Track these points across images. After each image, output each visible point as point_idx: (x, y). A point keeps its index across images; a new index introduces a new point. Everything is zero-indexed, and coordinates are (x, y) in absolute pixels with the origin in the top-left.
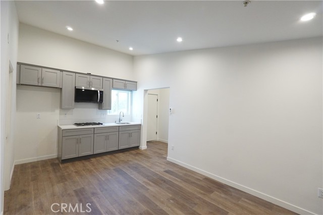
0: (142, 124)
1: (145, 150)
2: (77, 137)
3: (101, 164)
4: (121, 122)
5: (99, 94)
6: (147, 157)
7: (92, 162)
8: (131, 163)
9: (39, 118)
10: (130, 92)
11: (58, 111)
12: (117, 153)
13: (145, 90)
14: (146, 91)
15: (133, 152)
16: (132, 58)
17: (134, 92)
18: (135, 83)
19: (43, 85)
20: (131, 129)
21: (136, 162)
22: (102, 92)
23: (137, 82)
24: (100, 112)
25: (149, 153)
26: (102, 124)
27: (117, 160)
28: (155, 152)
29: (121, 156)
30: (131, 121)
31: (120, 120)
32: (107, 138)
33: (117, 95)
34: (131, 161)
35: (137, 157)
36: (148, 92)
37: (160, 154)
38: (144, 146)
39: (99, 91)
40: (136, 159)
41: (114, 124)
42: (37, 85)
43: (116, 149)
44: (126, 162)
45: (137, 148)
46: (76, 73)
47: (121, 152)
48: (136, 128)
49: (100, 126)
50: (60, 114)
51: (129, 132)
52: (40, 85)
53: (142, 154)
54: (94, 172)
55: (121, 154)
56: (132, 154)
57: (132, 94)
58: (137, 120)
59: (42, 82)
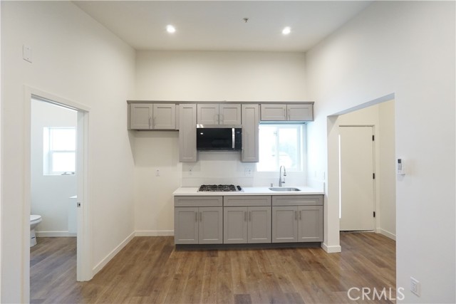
0: (327, 194)
1: (335, 256)
2: (196, 210)
3: (226, 271)
4: (284, 186)
5: (233, 135)
6: (334, 282)
7: (216, 259)
8: (283, 288)
9: (158, 175)
10: (301, 126)
11: (180, 165)
12: (269, 249)
13: (329, 117)
14: (332, 118)
15: (304, 254)
16: (302, 57)
17: (311, 125)
18: (311, 105)
19: (156, 128)
21: (298, 289)
22: (239, 131)
23: (313, 103)
24: (243, 166)
25: (341, 270)
26: (240, 189)
27: (259, 269)
29: (274, 259)
30: (307, 184)
31: (281, 183)
32: (248, 217)
33: (276, 134)
34: (286, 281)
36: (340, 121)
38: (332, 245)
39: (233, 130)
40: (301, 281)
42: (148, 128)
43: (266, 240)
44: (273, 282)
45: (317, 245)
46: (197, 103)
47: (277, 249)
48: (314, 202)
49: (237, 193)
50: (183, 170)
51: (295, 208)
52: (151, 128)
53: (323, 267)
54: (200, 290)
55: (276, 253)
57: (306, 129)
58: (315, 188)
59: (154, 125)
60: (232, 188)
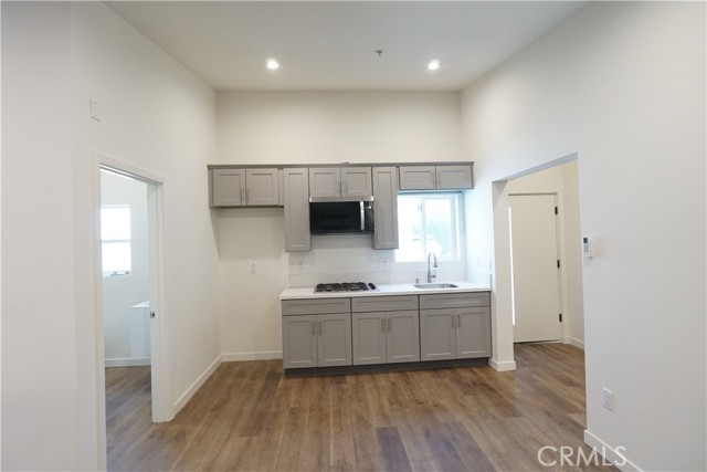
0: (494, 290)
1: (509, 375)
2: (313, 318)
3: (360, 400)
4: (435, 281)
5: (362, 212)
6: (507, 407)
7: (345, 386)
8: (440, 418)
9: (254, 272)
10: (456, 196)
11: (285, 257)
12: (416, 370)
13: (495, 183)
14: (499, 185)
15: (465, 374)
16: (455, 98)
17: (471, 195)
18: (469, 167)
19: (250, 204)
20: (457, 303)
21: (459, 417)
22: (369, 205)
23: (472, 164)
24: (375, 255)
25: (517, 391)
26: (373, 287)
27: (406, 395)
28: (545, 393)
29: (425, 383)
30: (466, 278)
31: (430, 277)
32: (386, 326)
33: (421, 208)
34: (443, 409)
35: (469, 400)
36: (510, 188)
37: (560, 402)
38: (504, 361)
39: (362, 204)
40: (463, 407)
41: (410, 289)
42: (239, 204)
43: (412, 357)
44: (426, 410)
45: (484, 362)
46: (309, 166)
47: (428, 370)
48: (476, 302)
49: (370, 292)
50: (291, 264)
51: (452, 312)
52: (244, 204)
53: (492, 389)
54: (328, 425)
55: (427, 375)
56: (459, 381)
57: (462, 200)
58: (479, 278)
59: (247, 199)
60: (362, 286)
